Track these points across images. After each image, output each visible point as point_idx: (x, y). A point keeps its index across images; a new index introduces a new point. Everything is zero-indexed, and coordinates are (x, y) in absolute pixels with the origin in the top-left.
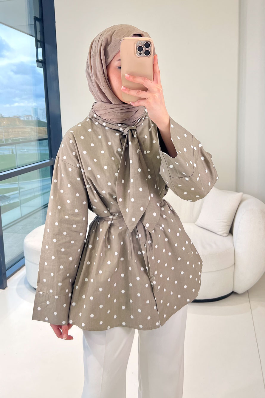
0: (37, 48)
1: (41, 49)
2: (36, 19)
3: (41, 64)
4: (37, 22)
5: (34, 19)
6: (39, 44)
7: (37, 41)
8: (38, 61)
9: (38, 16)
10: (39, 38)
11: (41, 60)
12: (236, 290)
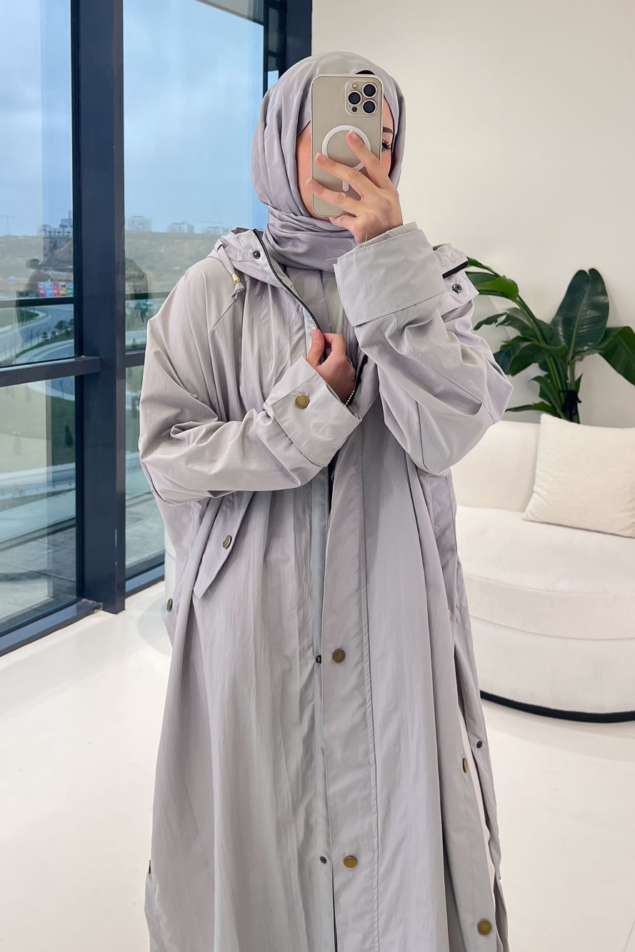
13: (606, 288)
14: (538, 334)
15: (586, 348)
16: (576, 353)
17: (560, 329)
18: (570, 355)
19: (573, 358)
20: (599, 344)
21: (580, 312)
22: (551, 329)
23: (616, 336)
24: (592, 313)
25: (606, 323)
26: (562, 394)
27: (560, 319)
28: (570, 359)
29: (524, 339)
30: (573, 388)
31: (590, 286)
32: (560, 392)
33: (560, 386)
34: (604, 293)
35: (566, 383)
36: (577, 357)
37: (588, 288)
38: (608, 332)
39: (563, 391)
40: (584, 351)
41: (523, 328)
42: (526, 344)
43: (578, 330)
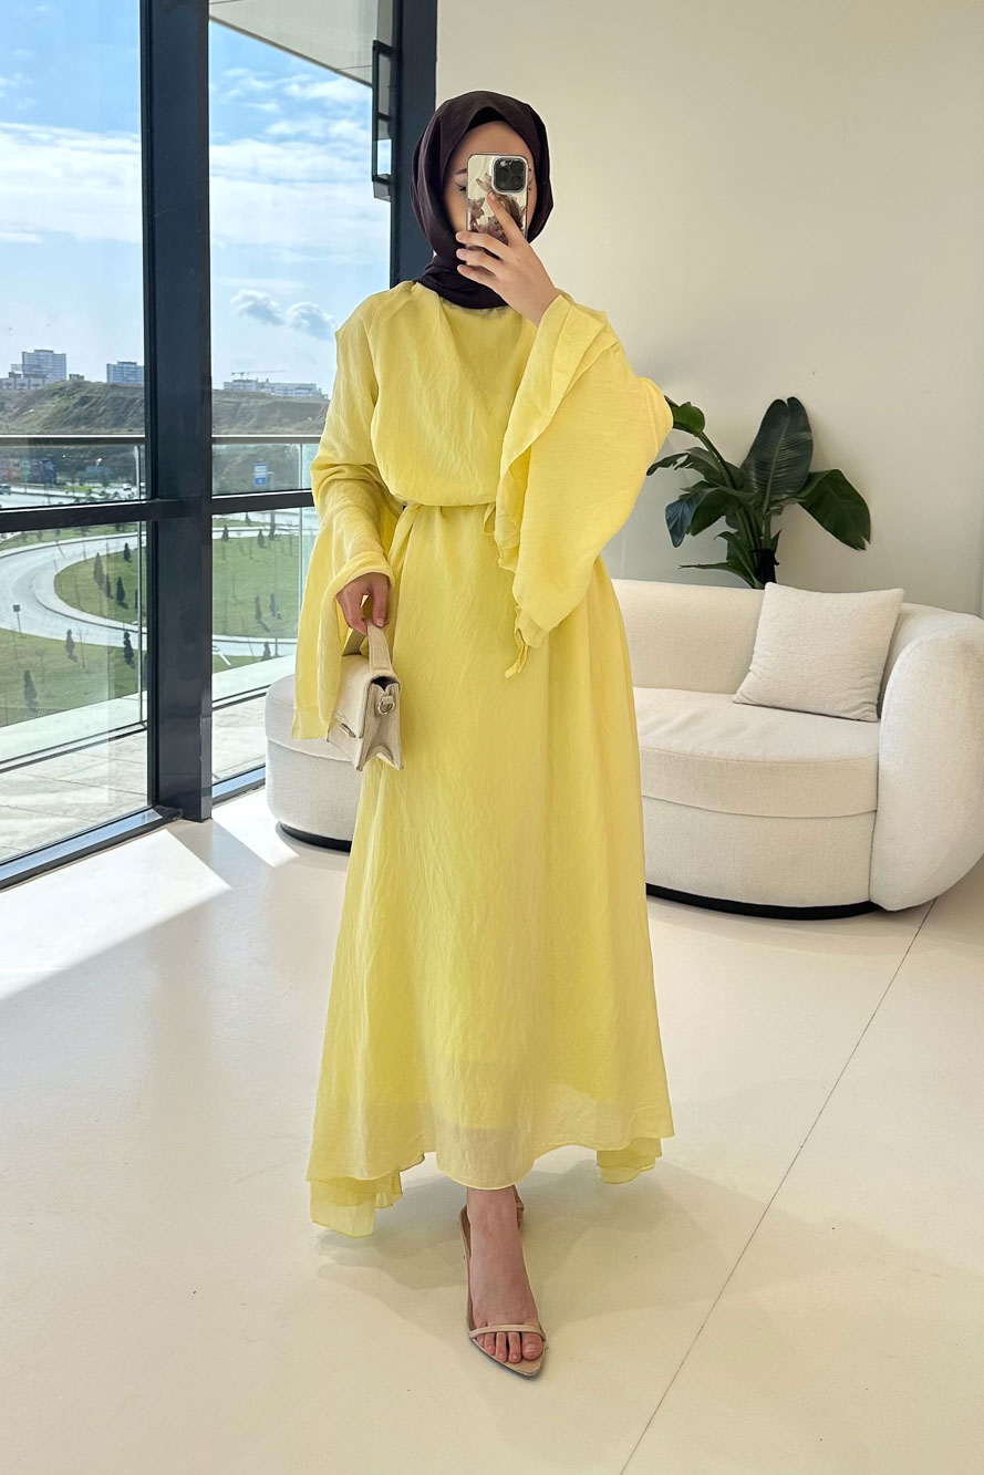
0: (375, 138)
1: (390, 141)
2: (379, 48)
3: (385, 188)
4: (381, 57)
5: (374, 48)
6: (383, 125)
7: (377, 116)
8: (376, 178)
9: (388, 41)
10: (384, 110)
11: (385, 178)
12: (877, 900)
13: (810, 421)
14: (727, 479)
15: (784, 496)
16: (772, 503)
17: (753, 473)
18: (765, 505)
19: (768, 510)
20: (800, 492)
21: (777, 451)
22: (742, 474)
23: (821, 482)
24: (790, 454)
25: (808, 466)
26: (755, 554)
27: (753, 462)
28: (764, 510)
29: (710, 486)
30: (768, 547)
31: (788, 419)
32: (752, 552)
33: (753, 545)
34: (807, 428)
35: (760, 540)
36: (774, 508)
37: (786, 422)
38: (811, 477)
39: (756, 551)
40: (782, 500)
41: (707, 471)
42: (713, 489)
43: (775, 474)
